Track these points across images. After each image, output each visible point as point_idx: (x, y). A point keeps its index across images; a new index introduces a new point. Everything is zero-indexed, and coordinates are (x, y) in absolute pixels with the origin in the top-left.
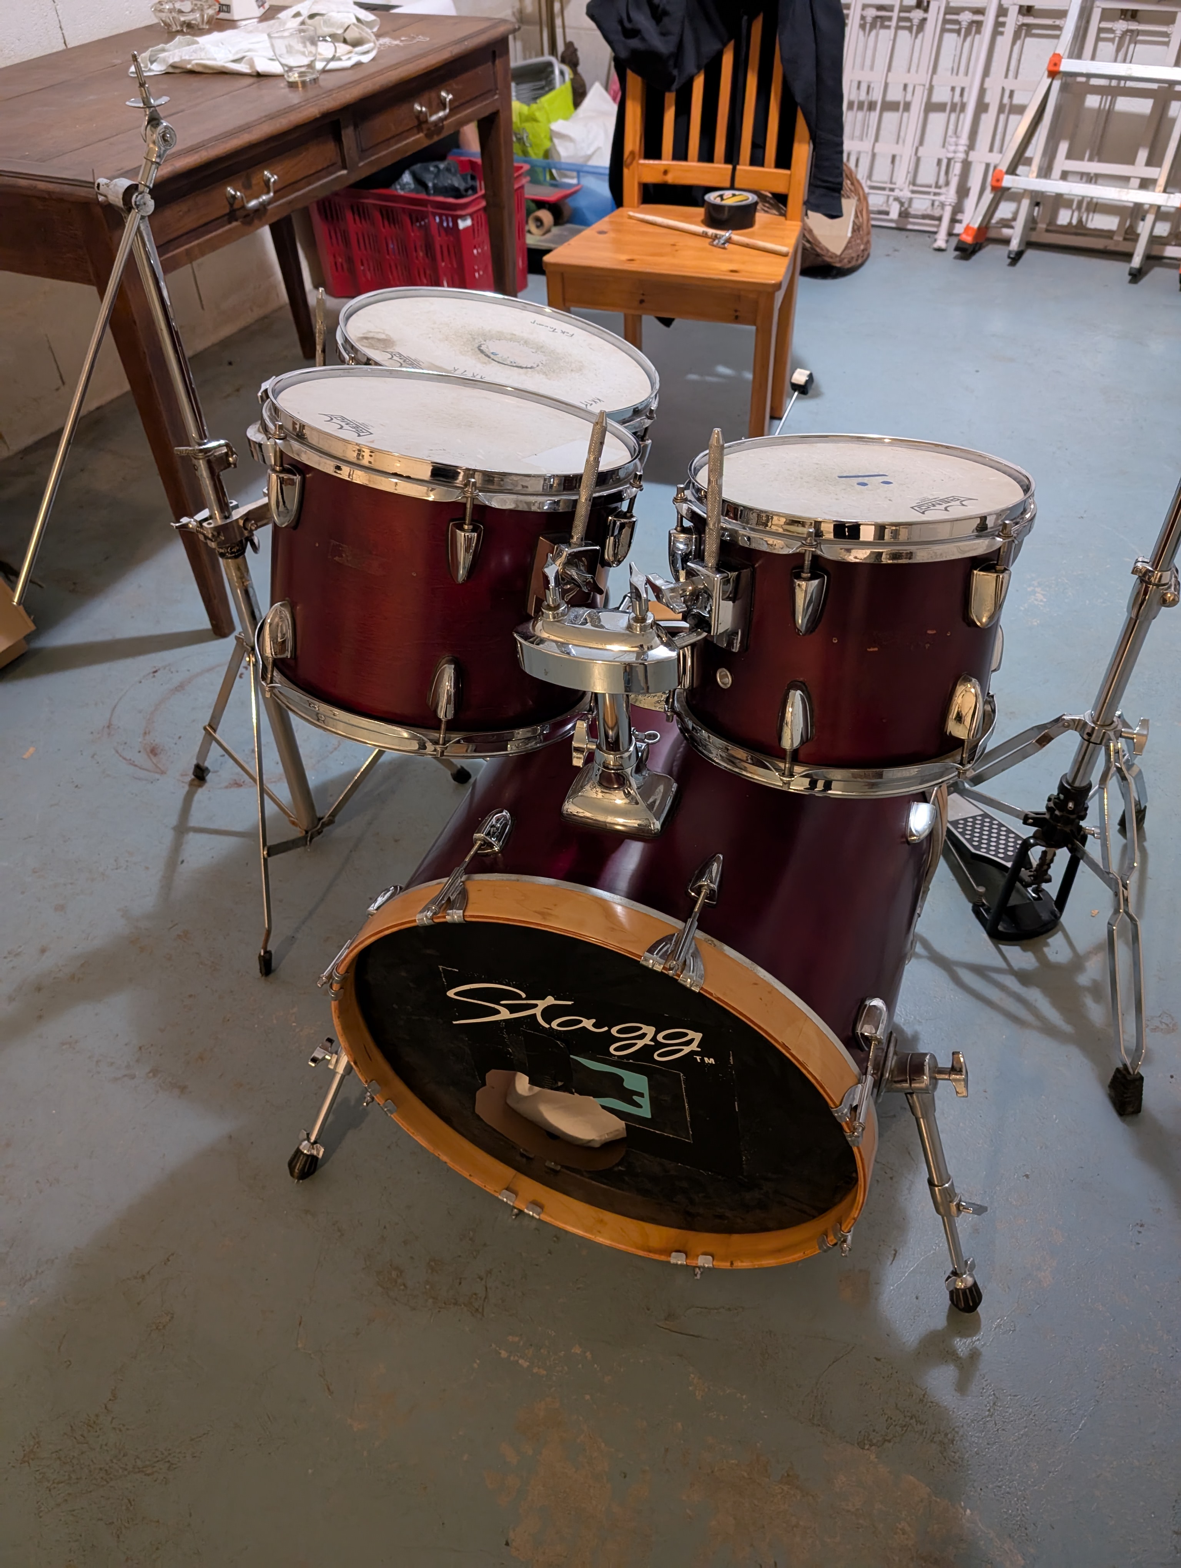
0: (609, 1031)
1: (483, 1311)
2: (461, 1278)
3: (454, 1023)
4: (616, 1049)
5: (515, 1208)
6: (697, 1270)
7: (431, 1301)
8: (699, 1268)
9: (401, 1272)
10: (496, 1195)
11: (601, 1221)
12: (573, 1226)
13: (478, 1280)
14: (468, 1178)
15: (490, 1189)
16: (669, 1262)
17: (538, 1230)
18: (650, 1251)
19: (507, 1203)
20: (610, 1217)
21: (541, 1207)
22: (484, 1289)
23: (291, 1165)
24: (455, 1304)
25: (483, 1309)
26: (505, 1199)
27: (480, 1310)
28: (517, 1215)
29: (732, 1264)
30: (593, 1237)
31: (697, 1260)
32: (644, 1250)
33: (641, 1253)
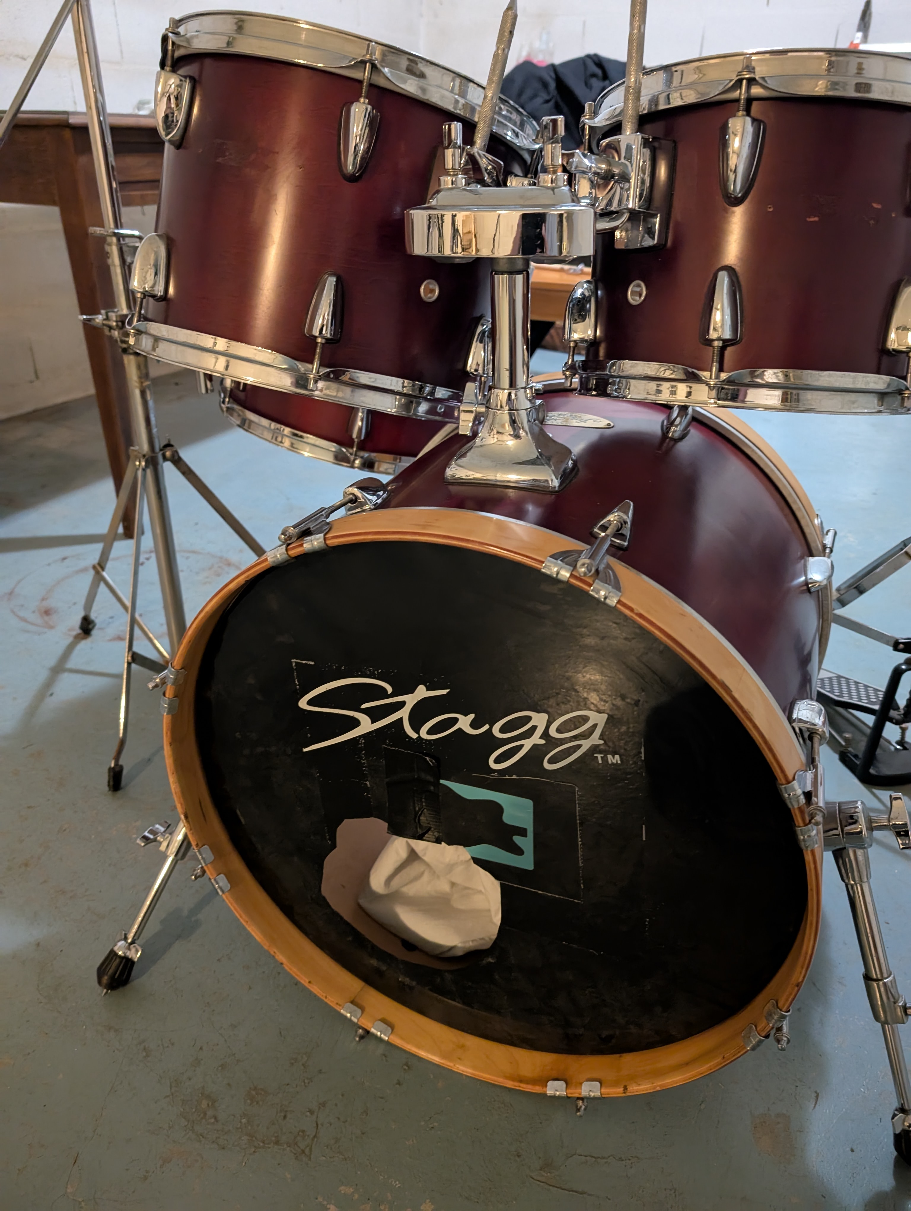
0: (490, 730)
1: (311, 1154)
2: (286, 1111)
3: (305, 750)
4: (497, 761)
5: (360, 1027)
6: (580, 1103)
7: (245, 1138)
8: (582, 1099)
9: (214, 1101)
10: (337, 1008)
11: (462, 1047)
12: (428, 1051)
13: (308, 1114)
14: (307, 985)
15: (331, 1001)
16: (545, 1095)
17: (386, 1057)
18: (521, 1081)
19: (350, 1020)
20: (472, 1041)
21: (392, 1026)
22: (315, 1125)
23: (101, 971)
24: (277, 1143)
25: (311, 1149)
26: (348, 1015)
27: (307, 1151)
28: (362, 1037)
29: (625, 1088)
30: (451, 1064)
31: (581, 1089)
32: (513, 1079)
33: (510, 1084)
